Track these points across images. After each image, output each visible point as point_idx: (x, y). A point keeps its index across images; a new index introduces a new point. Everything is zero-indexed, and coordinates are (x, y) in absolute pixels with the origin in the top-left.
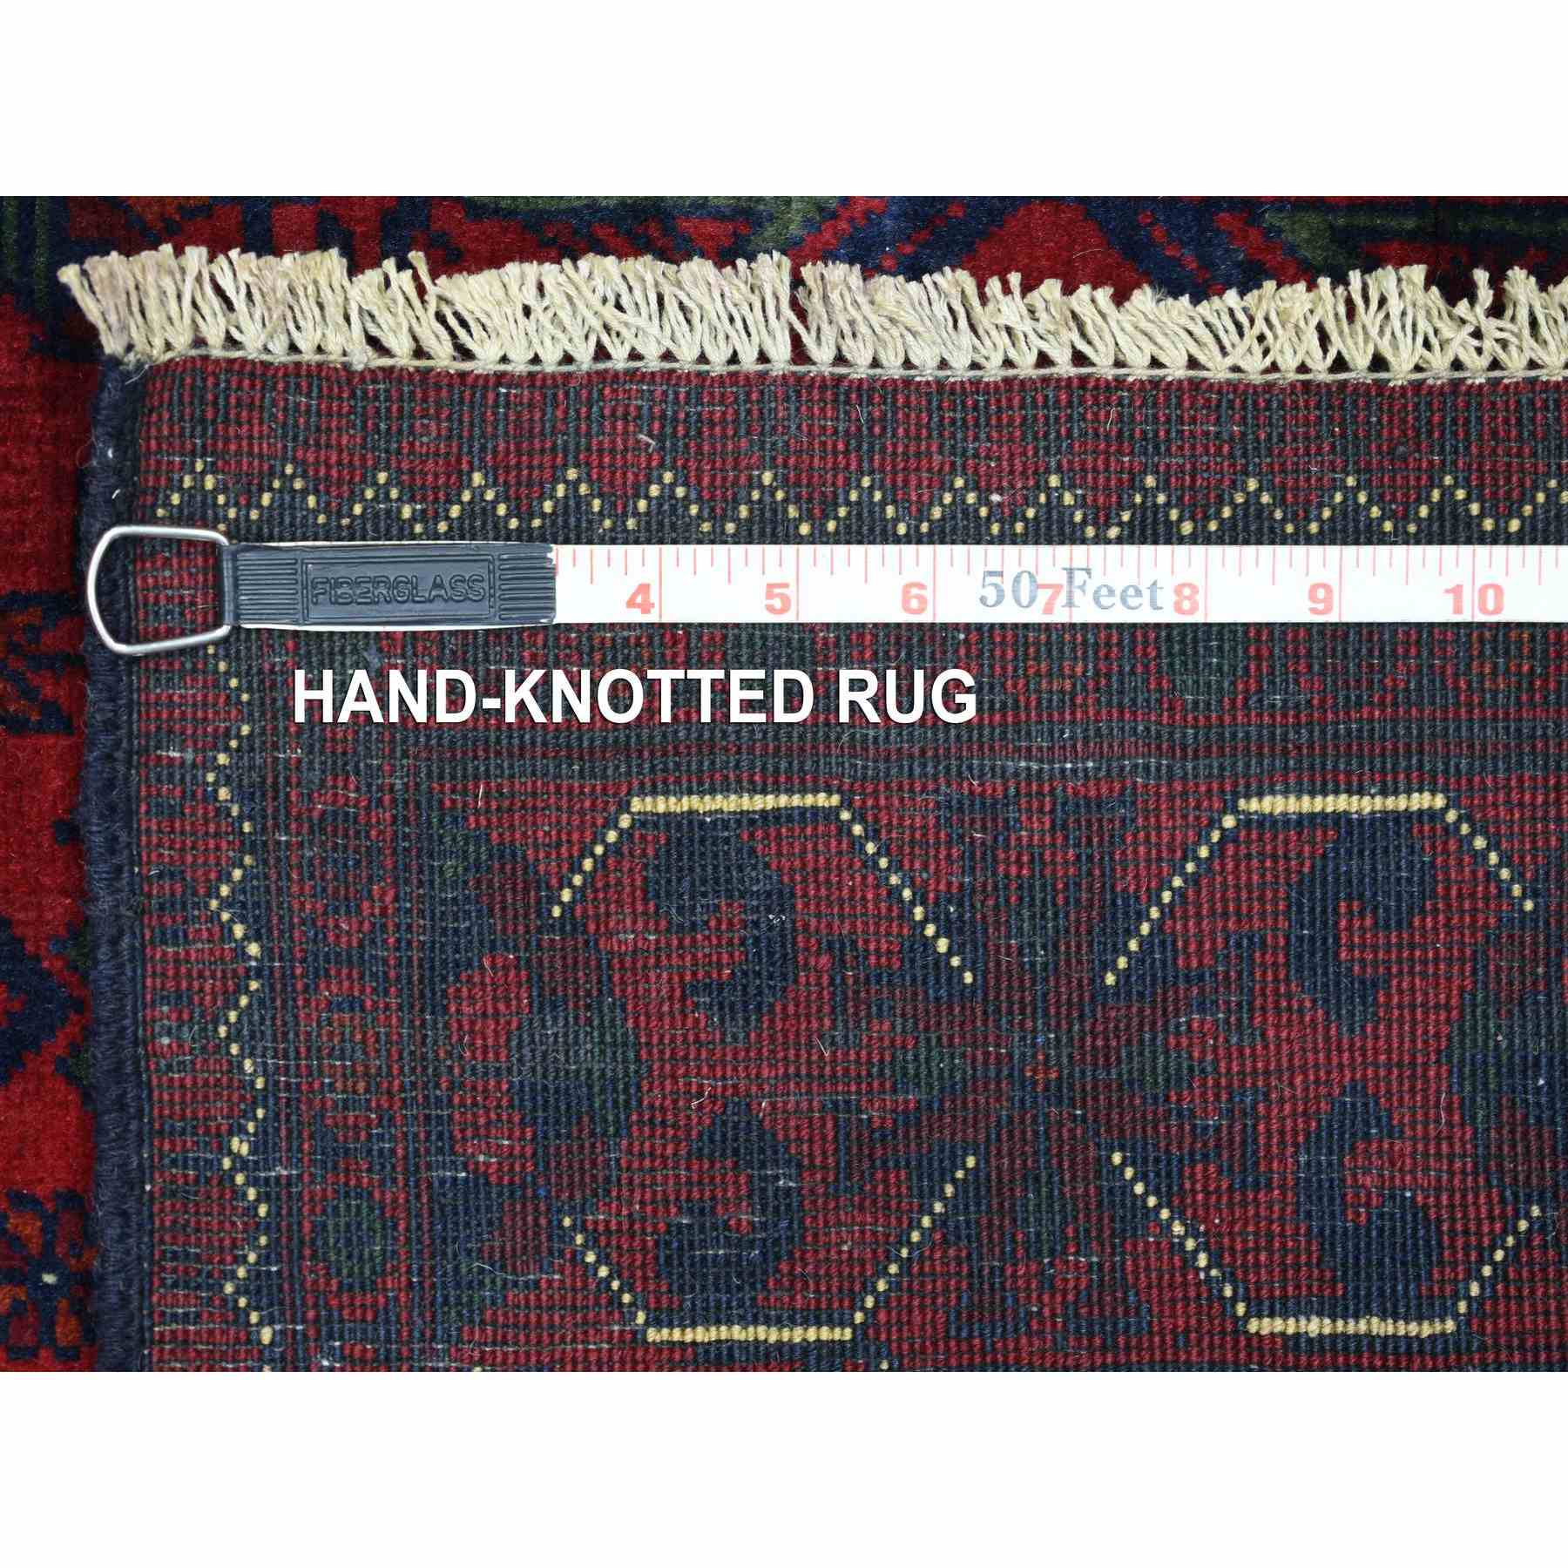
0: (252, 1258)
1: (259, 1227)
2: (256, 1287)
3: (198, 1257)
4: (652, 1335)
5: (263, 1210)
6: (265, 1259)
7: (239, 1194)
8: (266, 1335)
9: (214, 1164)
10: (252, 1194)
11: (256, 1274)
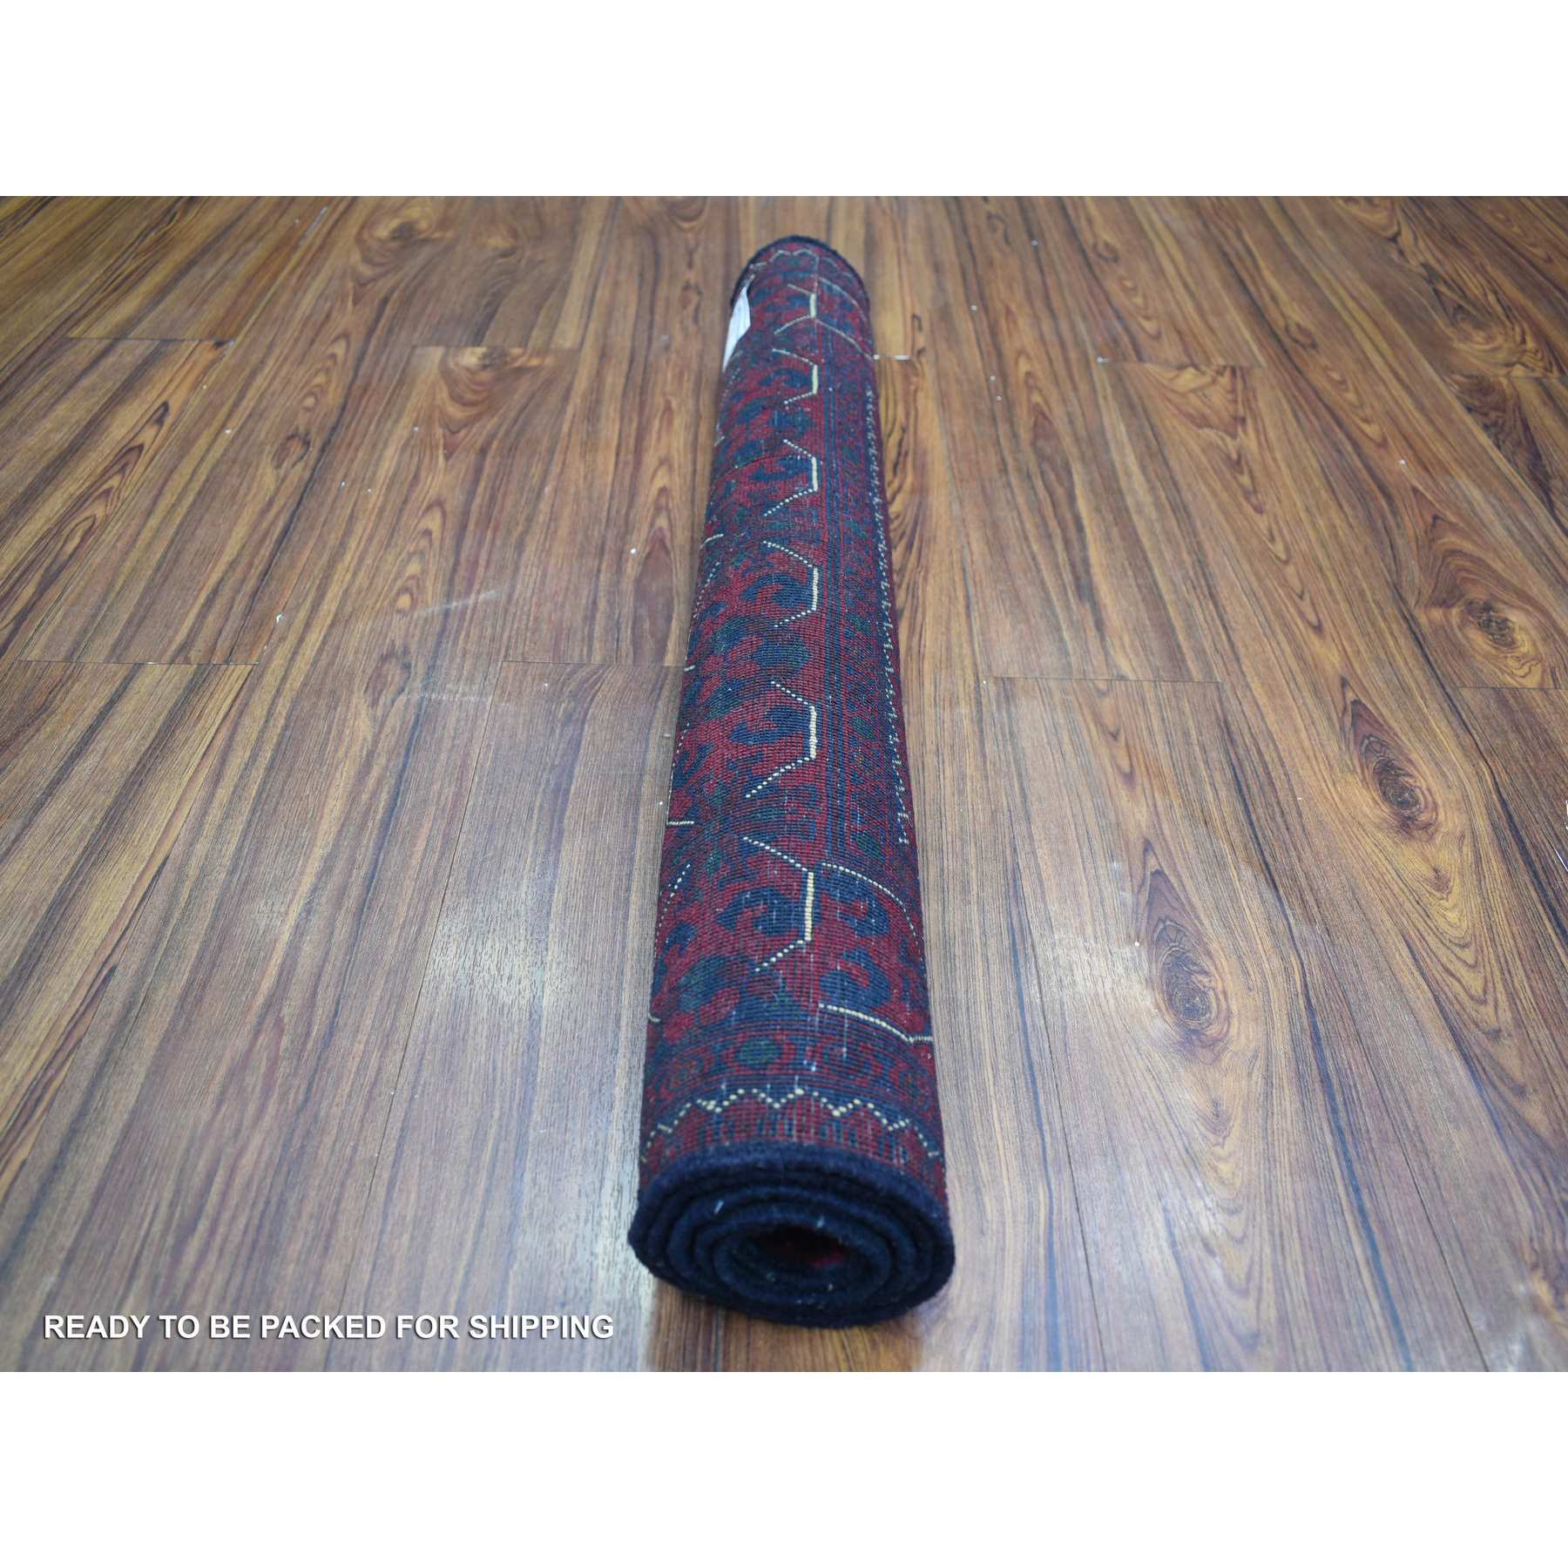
0: (763, 1095)
1: (749, 1094)
2: (777, 1094)
3: (762, 1119)
4: (808, 938)
5: (741, 1091)
6: (764, 1090)
7: (733, 1104)
8: (799, 1092)
9: (719, 1116)
10: (733, 1097)
11: (771, 1095)
